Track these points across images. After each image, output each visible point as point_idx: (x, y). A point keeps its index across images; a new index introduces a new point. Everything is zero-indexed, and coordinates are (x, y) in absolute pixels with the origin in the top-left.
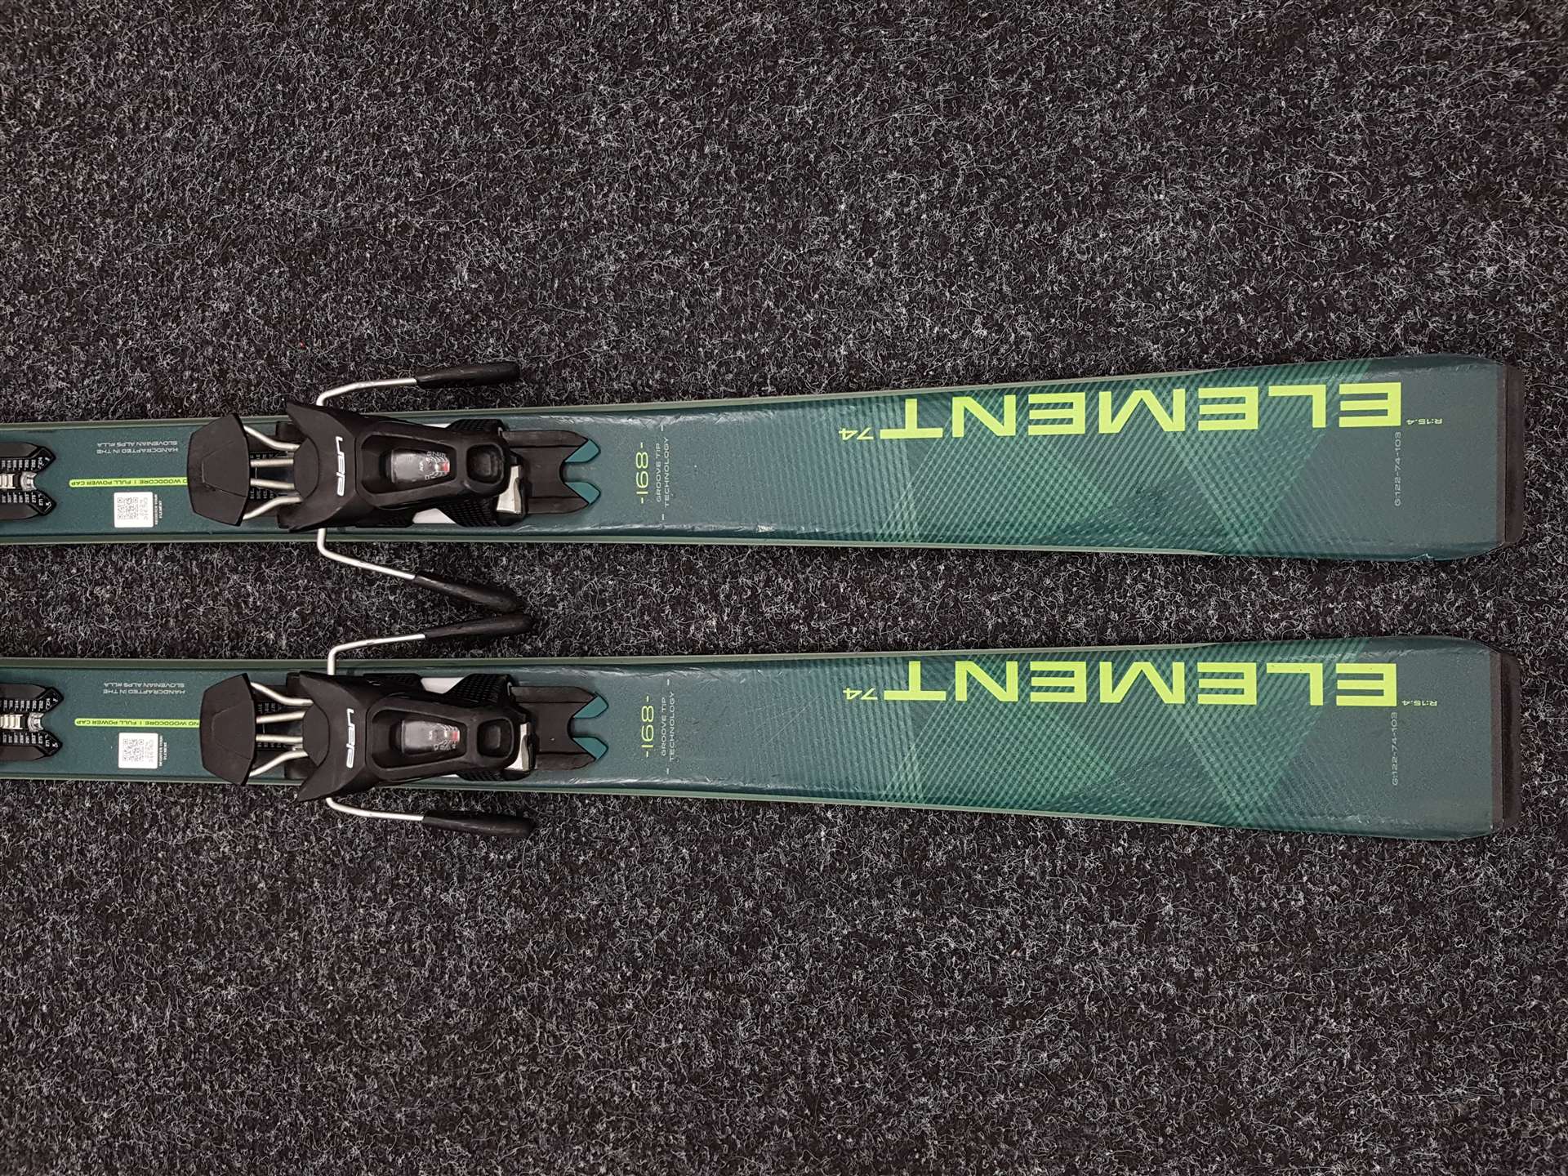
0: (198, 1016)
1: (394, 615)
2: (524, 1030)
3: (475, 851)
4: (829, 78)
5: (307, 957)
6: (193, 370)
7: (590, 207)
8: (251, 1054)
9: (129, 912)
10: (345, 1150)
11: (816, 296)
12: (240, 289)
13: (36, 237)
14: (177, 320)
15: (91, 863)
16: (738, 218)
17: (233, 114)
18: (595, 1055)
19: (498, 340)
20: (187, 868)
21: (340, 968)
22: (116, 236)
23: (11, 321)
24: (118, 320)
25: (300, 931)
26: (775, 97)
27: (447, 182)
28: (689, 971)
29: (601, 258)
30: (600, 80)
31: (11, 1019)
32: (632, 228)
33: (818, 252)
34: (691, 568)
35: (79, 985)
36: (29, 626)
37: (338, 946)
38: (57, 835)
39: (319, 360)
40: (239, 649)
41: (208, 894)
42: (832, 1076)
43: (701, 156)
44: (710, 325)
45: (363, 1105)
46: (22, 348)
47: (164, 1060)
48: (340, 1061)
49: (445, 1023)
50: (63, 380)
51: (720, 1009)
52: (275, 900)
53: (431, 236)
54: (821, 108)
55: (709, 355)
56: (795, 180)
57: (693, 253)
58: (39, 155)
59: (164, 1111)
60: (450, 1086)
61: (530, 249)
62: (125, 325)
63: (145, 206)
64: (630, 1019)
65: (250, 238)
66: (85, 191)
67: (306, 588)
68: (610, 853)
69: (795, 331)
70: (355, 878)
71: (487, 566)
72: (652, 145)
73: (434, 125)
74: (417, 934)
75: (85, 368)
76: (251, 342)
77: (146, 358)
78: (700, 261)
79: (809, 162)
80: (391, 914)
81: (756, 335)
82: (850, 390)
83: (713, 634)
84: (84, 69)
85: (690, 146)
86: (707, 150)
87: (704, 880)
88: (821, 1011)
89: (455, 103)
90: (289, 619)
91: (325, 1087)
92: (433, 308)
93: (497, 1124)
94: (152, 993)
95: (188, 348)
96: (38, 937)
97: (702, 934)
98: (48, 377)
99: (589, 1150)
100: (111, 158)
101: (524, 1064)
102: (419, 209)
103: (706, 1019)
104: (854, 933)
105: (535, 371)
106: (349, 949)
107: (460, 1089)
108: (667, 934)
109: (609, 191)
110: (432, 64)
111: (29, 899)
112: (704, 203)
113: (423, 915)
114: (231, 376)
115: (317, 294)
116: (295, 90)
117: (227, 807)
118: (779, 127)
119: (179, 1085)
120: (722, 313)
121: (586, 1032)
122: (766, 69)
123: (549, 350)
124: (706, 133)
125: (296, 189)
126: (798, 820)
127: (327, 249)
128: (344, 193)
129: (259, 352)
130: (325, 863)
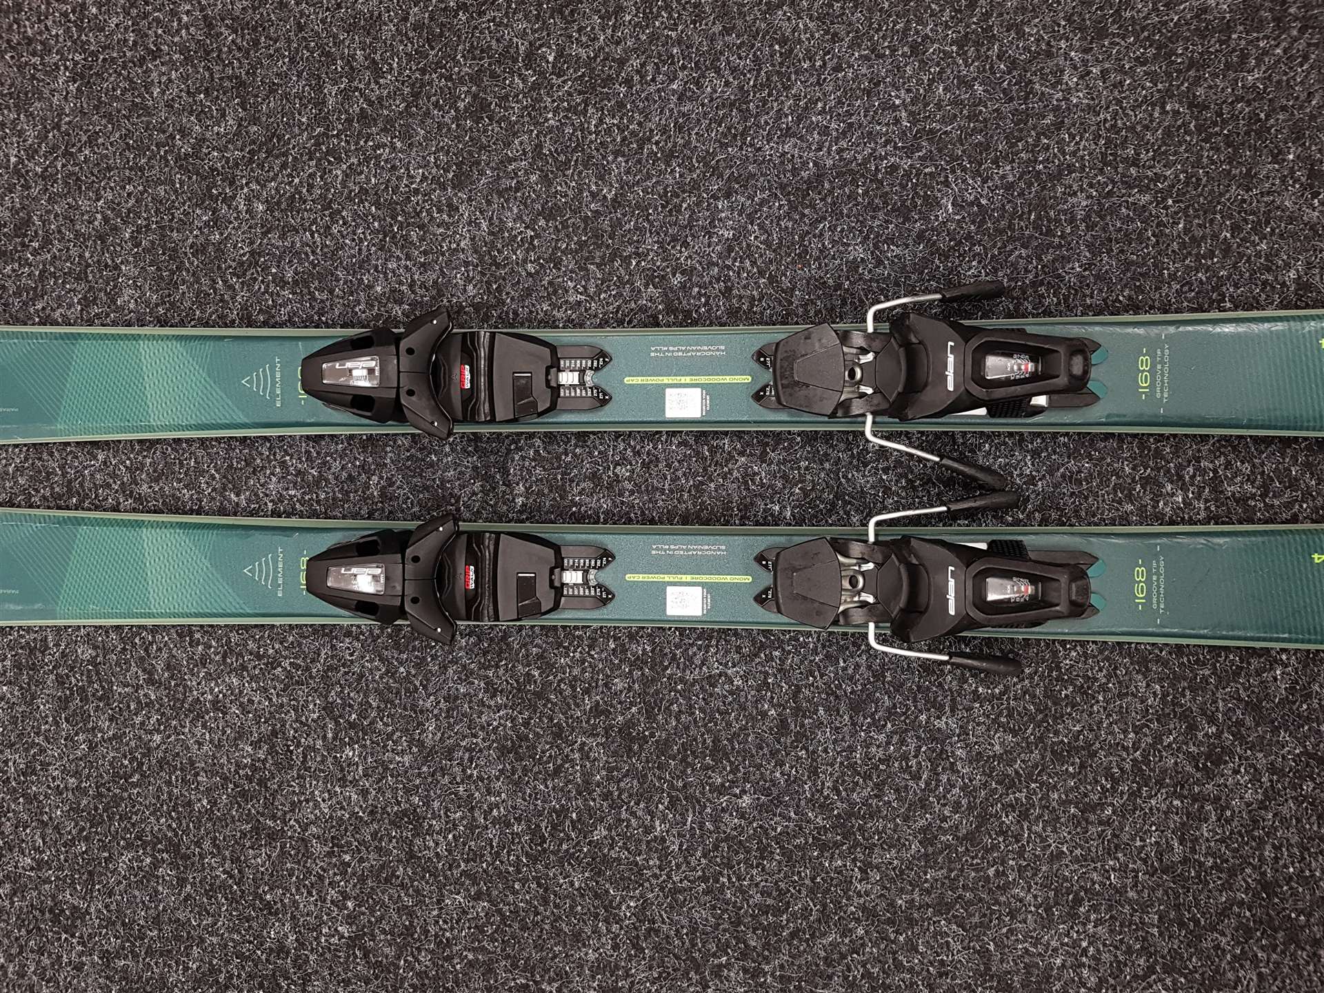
0: (716, 820)
1: (887, 490)
2: (1012, 832)
3: (966, 686)
4: (1278, 51)
5: (814, 772)
6: (700, 287)
7: (1064, 154)
8: (764, 852)
9: (652, 734)
10: (850, 930)
11: (1268, 230)
12: (743, 219)
13: (552, 172)
14: (685, 244)
15: (616, 694)
16: (1198, 164)
17: (734, 70)
18: (1078, 852)
19: (979, 262)
20: (704, 699)
21: (844, 781)
22: (628, 172)
23: (531, 243)
24: (630, 244)
25: (807, 750)
26: (1228, 66)
27: (931, 131)
28: (1160, 783)
29: (1075, 193)
30: (1071, 47)
31: (543, 825)
32: (1101, 170)
33: (1268, 193)
34: (1158, 454)
35: (606, 796)
36: (554, 499)
37: (842, 763)
38: (584, 671)
39: (816, 280)
40: (748, 518)
41: (723, 719)
42: (1285, 866)
43: (1164, 112)
44: (1173, 251)
45: (867, 894)
46: (542, 266)
47: (685, 858)
48: (846, 857)
49: (940, 827)
50: (581, 294)
51: (1188, 815)
52: (783, 724)
53: (918, 175)
54: (1270, 75)
55: (1173, 276)
56: (1247, 133)
57: (1156, 192)
58: (554, 101)
59: (685, 900)
60: (945, 878)
61: (1009, 187)
62: (637, 248)
63: (654, 147)
64: (1108, 823)
65: (752, 176)
66: (597, 133)
67: (807, 468)
68: (1089, 688)
69: (1249, 258)
70: (856, 707)
71: (972, 451)
72: (1119, 102)
73: (920, 82)
74: (913, 754)
75: (602, 284)
76: (754, 263)
77: (658, 277)
78: (1164, 199)
79: (1260, 120)
80: (889, 737)
81: (1215, 260)
82: (1298, 308)
83: (1179, 508)
84: (593, 28)
85: (1153, 105)
86: (1168, 108)
87: (1174, 710)
88: (1275, 815)
89: (938, 64)
90: (792, 494)
91: (832, 879)
92: (920, 237)
93: (989, 908)
94: (673, 803)
95: (696, 269)
96: (567, 756)
97: (1172, 754)
98: (567, 291)
99: (1072, 928)
100: (621, 105)
101: (1013, 859)
102: (906, 153)
103: (1175, 822)
104: (1306, 752)
105: (1014, 289)
106: (852, 766)
107: (954, 879)
108: (1142, 755)
109: (1081, 140)
110: (917, 32)
111: (559, 725)
112: (1166, 151)
113: (918, 738)
114: (735, 292)
115: (814, 224)
116: (791, 51)
117: (738, 649)
118: (1233, 90)
119: (699, 878)
120: (1184, 242)
121: (1069, 833)
122: (1221, 42)
123: (1027, 271)
124: (1168, 94)
125: (794, 135)
126: (1255, 663)
127: (823, 186)
128: (837, 138)
129: (761, 273)
130: (827, 694)
